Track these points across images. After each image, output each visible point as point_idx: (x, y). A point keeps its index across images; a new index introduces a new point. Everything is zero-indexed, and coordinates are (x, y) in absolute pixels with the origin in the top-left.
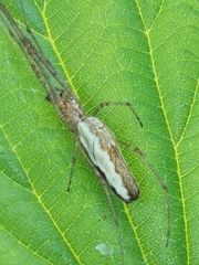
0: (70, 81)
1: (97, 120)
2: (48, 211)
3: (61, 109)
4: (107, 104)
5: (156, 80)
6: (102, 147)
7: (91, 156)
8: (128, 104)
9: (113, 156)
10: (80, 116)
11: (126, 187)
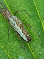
0: (7, 6)
1: (15, 17)
2: (3, 48)
3: (4, 14)
4: (18, 11)
5: (34, 2)
6: (17, 25)
7: (14, 28)
8: (25, 11)
9: (21, 27)
10: (10, 16)
11: (26, 37)
